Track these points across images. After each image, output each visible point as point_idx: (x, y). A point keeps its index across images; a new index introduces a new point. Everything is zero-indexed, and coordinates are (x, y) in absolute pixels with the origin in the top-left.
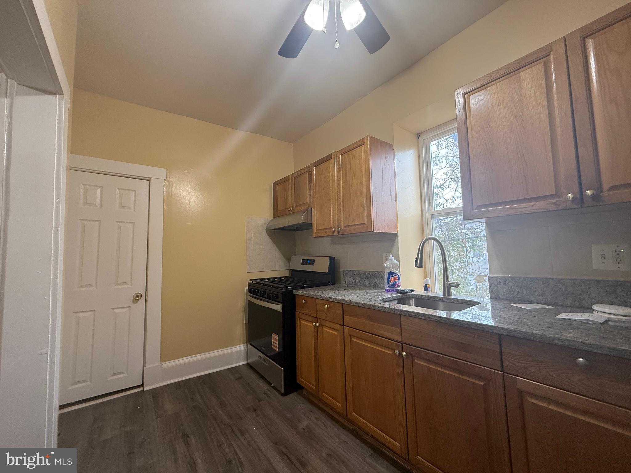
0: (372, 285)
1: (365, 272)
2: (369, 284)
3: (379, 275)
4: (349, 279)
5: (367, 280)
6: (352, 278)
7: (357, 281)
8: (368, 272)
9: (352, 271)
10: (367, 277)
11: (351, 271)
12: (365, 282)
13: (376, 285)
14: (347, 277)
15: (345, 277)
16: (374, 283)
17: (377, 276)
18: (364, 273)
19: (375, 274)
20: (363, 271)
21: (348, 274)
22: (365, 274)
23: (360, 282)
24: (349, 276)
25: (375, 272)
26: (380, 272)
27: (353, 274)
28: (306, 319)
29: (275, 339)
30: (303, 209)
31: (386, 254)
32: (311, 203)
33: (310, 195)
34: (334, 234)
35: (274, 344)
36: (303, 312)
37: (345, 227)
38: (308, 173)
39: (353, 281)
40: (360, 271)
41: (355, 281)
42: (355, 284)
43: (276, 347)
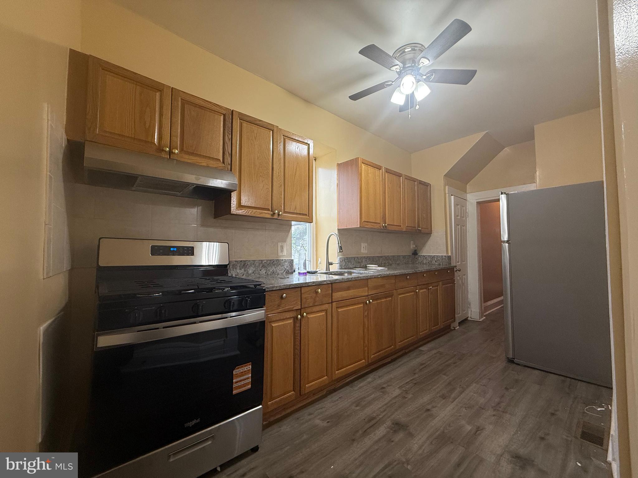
0: (270, 273)
1: (262, 261)
2: (266, 273)
3: (277, 263)
4: (238, 271)
5: (264, 269)
6: (243, 270)
7: (250, 272)
8: (266, 261)
9: (243, 261)
10: (263, 266)
11: (241, 261)
12: (261, 272)
13: (273, 272)
14: (234, 270)
15: (231, 269)
16: (271, 271)
17: (275, 264)
18: (260, 262)
19: (273, 262)
20: (259, 260)
21: (236, 265)
22: (262, 263)
23: (255, 272)
24: (238, 268)
25: (273, 260)
26: (278, 260)
27: (244, 265)
28: (282, 318)
29: (243, 374)
30: (209, 165)
31: (282, 243)
32: (229, 164)
33: (227, 150)
34: (274, 218)
35: (239, 384)
36: (281, 310)
37: (285, 212)
38: (222, 117)
39: (245, 273)
40: (255, 260)
41: (248, 272)
42: (247, 275)
43: (244, 385)
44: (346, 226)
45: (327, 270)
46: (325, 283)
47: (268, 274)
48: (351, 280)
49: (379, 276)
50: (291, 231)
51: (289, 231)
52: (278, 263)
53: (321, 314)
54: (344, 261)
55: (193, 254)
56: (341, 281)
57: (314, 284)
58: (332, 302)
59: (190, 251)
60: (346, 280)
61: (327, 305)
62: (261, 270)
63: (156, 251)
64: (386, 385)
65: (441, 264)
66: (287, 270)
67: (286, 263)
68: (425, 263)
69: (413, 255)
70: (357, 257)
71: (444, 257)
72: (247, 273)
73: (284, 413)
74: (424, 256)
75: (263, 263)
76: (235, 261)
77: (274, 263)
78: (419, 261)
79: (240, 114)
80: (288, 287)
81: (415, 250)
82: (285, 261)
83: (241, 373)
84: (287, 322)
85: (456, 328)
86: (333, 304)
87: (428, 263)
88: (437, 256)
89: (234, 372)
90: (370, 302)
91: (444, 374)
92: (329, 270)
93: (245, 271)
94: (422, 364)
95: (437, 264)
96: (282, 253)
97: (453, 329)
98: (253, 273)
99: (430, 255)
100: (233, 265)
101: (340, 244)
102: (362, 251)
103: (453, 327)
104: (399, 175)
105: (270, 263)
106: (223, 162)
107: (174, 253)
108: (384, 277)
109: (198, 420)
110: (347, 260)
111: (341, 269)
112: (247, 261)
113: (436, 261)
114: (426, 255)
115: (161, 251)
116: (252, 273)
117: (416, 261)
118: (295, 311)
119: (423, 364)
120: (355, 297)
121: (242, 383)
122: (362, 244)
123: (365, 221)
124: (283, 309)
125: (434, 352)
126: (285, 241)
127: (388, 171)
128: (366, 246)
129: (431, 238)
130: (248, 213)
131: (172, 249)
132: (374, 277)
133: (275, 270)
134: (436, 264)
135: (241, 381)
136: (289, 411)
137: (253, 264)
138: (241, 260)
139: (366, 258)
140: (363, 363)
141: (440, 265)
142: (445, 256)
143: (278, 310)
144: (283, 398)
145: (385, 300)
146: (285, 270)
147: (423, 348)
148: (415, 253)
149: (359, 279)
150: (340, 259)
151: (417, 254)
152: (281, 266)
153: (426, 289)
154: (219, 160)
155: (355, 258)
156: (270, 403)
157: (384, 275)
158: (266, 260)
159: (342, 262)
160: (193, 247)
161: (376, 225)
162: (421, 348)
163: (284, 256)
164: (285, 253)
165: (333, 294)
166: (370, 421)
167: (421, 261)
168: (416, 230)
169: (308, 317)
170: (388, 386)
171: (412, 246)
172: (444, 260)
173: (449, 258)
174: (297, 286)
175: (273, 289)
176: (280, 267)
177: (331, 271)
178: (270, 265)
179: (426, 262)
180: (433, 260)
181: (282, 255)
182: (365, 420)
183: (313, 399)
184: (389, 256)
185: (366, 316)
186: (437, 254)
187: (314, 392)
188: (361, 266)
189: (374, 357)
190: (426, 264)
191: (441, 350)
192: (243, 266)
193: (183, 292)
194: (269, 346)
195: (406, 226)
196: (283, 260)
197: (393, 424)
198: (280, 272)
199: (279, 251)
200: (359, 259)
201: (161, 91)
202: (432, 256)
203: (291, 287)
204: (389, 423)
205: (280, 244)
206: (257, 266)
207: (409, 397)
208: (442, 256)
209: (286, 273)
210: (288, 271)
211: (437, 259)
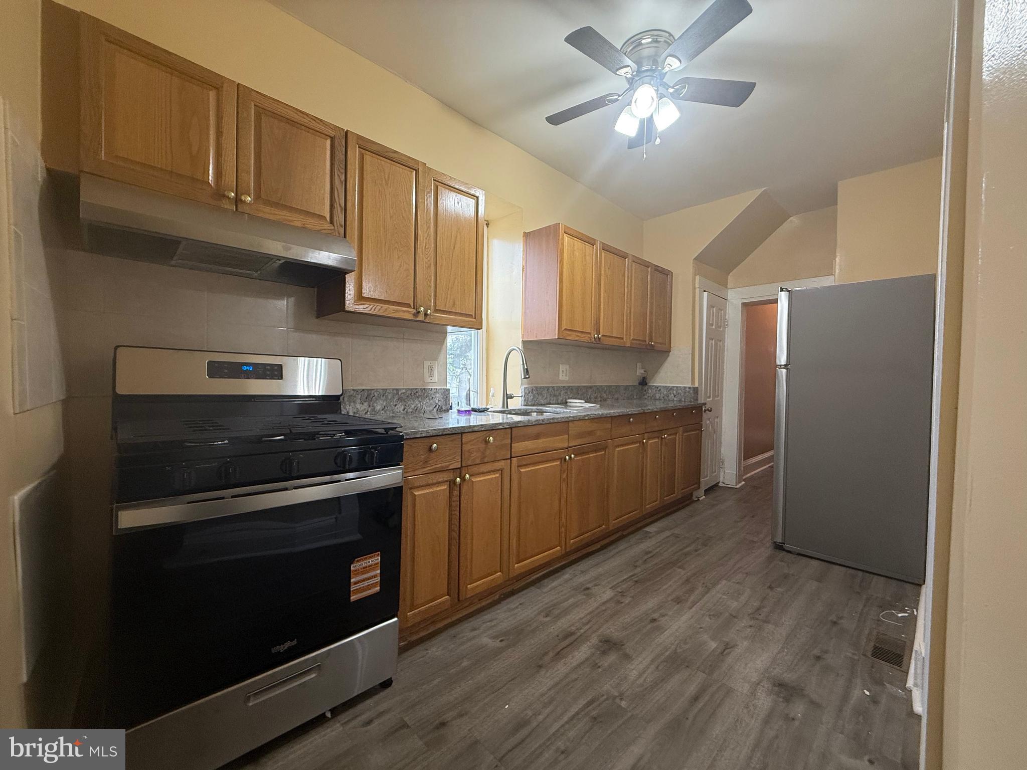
0: (410, 410)
1: (397, 390)
2: (404, 410)
3: (422, 394)
4: (358, 406)
5: (401, 403)
7: (378, 408)
8: (404, 391)
9: (367, 390)
10: (400, 399)
11: (363, 390)
12: (396, 408)
13: (416, 409)
14: (352, 404)
15: (347, 403)
16: (413, 406)
17: (419, 395)
18: (395, 392)
19: (417, 392)
20: (393, 389)
22: (397, 394)
23: (386, 408)
24: (359, 401)
25: (416, 389)
26: (424, 389)
27: (368, 396)
28: (430, 482)
29: (366, 570)
30: (307, 225)
31: (431, 362)
32: (341, 226)
33: (338, 202)
34: (417, 319)
35: (361, 585)
36: (427, 470)
37: (436, 311)
38: (328, 142)
39: (369, 410)
40: (387, 389)
41: (374, 408)
42: (373, 413)
43: (369, 587)
44: (536, 337)
45: (503, 407)
46: (501, 427)
47: (407, 412)
48: (542, 422)
49: (587, 418)
50: (445, 342)
51: (444, 342)
52: (424, 394)
53: (494, 476)
54: (532, 393)
55: (281, 377)
56: (526, 424)
57: (483, 429)
58: (511, 457)
59: (276, 372)
60: (534, 423)
61: (503, 461)
62: (396, 405)
63: (217, 370)
64: (592, 584)
65: (683, 400)
66: (439, 406)
67: (438, 395)
68: (657, 397)
69: (641, 386)
70: (553, 387)
71: (688, 390)
72: (373, 410)
73: (432, 629)
74: (658, 388)
75: (400, 393)
76: (353, 390)
77: (417, 394)
78: (649, 395)
79: (359, 138)
80: (440, 434)
81: (644, 378)
82: (437, 391)
83: (364, 568)
84: (438, 489)
85: (700, 499)
86: (512, 461)
87: (663, 397)
88: (677, 387)
89: (352, 566)
90: (570, 457)
91: (679, 567)
92: (507, 407)
93: (370, 406)
94: (647, 553)
95: (676, 401)
96: (431, 378)
97: (696, 499)
98: (383, 410)
99: (666, 386)
100: (350, 396)
101: (525, 365)
102: (561, 378)
103: (697, 497)
104: (624, 256)
105: (411, 394)
106: (332, 222)
107: (248, 375)
108: (594, 418)
109: (295, 642)
110: (537, 392)
111: (526, 406)
112: (373, 390)
113: (675, 396)
114: (659, 385)
115: (226, 371)
116: (381, 409)
117: (644, 395)
118: (452, 471)
119: (650, 552)
120: (548, 450)
121: (366, 583)
122: (561, 365)
123: (566, 329)
124: (432, 468)
125: (668, 533)
126: (436, 359)
127: (606, 248)
128: (566, 369)
129: (669, 358)
130: (374, 310)
131: (244, 368)
132: (578, 419)
133: (419, 405)
134: (675, 399)
135: (363, 580)
136: (440, 625)
137: (383, 396)
138: (364, 388)
139: (567, 389)
140: (558, 551)
141: (680, 401)
142: (690, 388)
143: (424, 470)
144: (431, 606)
145: (595, 454)
146: (436, 406)
147: (651, 529)
148: (643, 382)
149: (556, 421)
150: (524, 390)
151: (646, 384)
152: (429, 399)
153: (658, 437)
154: (325, 217)
155: (548, 388)
156: (411, 613)
157: (594, 415)
158: (405, 389)
159: (528, 395)
160: (280, 367)
161: (583, 335)
162: (647, 529)
163: (434, 382)
164: (436, 378)
165: (513, 444)
166: (566, 637)
167: (652, 394)
168: (647, 345)
169: (472, 481)
170: (596, 585)
171: (640, 372)
172: (687, 394)
173: (696, 390)
174: (456, 431)
175: (417, 436)
176: (428, 401)
177: (510, 408)
178: (411, 397)
179: (660, 397)
180: (670, 393)
181: (432, 381)
182: (558, 636)
183: (479, 606)
184: (602, 386)
185: (564, 479)
186: (678, 384)
187: (482, 596)
188: (558, 401)
189: (576, 542)
190: (660, 399)
191: (676, 531)
192: (366, 398)
193: (264, 439)
194: (409, 526)
195: (631, 338)
196: (432, 389)
197: (601, 641)
198: (428, 409)
199: (427, 375)
200: (556, 389)
201: (218, 89)
202: (669, 386)
203: (445, 433)
204: (594, 640)
205: (427, 364)
206: (390, 398)
207: (627, 602)
208: (685, 387)
209: (437, 410)
210: (440, 408)
211: (677, 392)
